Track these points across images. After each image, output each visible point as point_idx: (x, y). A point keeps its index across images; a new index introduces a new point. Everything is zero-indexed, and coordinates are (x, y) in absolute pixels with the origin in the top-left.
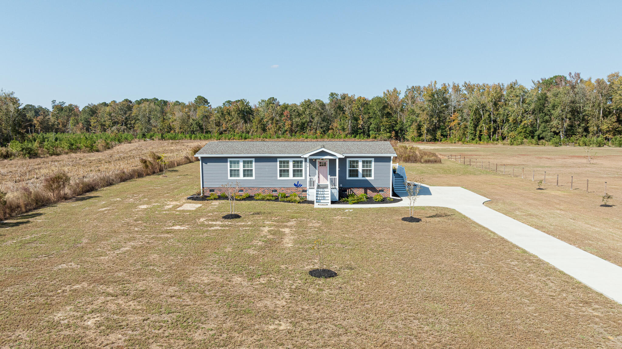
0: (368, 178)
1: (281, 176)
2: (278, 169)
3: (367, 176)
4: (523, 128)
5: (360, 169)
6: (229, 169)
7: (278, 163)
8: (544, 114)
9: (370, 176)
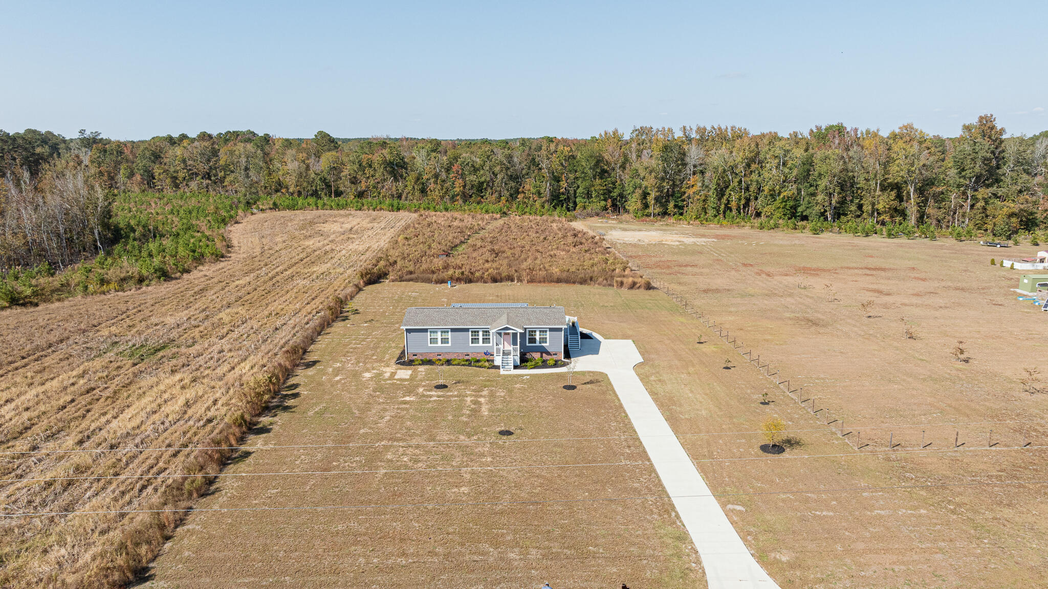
0: (543, 344)
1: (472, 343)
2: (470, 337)
3: (543, 342)
5: (538, 337)
6: (429, 337)
7: (470, 332)
9: (546, 342)
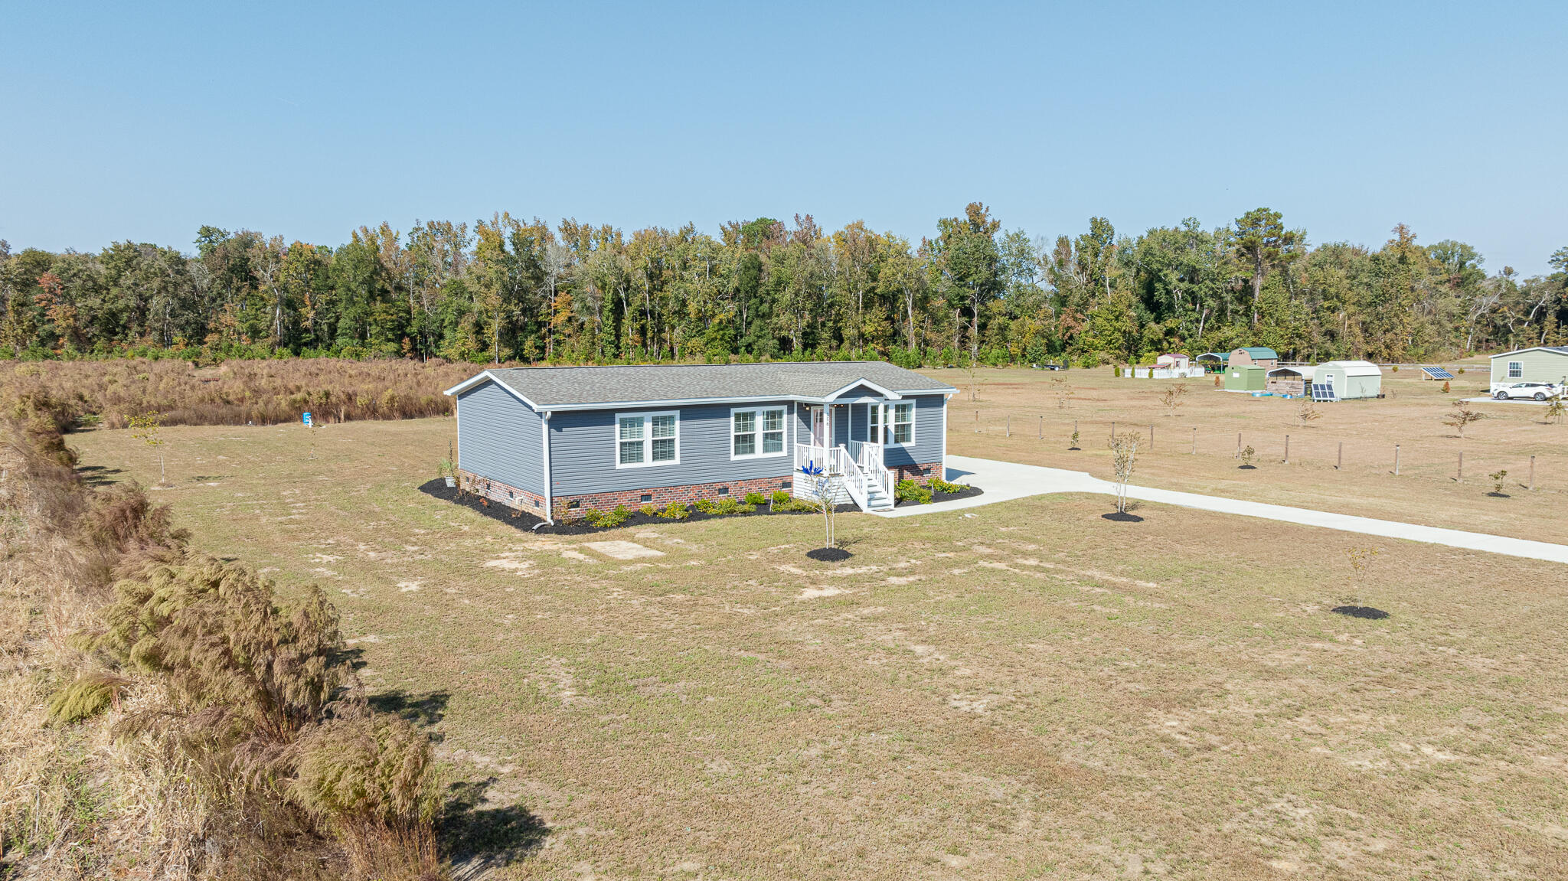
0: (904, 445)
1: (737, 451)
2: (733, 434)
3: (903, 441)
4: (718, 331)
5: (892, 424)
6: (618, 441)
7: (732, 419)
8: (758, 300)
